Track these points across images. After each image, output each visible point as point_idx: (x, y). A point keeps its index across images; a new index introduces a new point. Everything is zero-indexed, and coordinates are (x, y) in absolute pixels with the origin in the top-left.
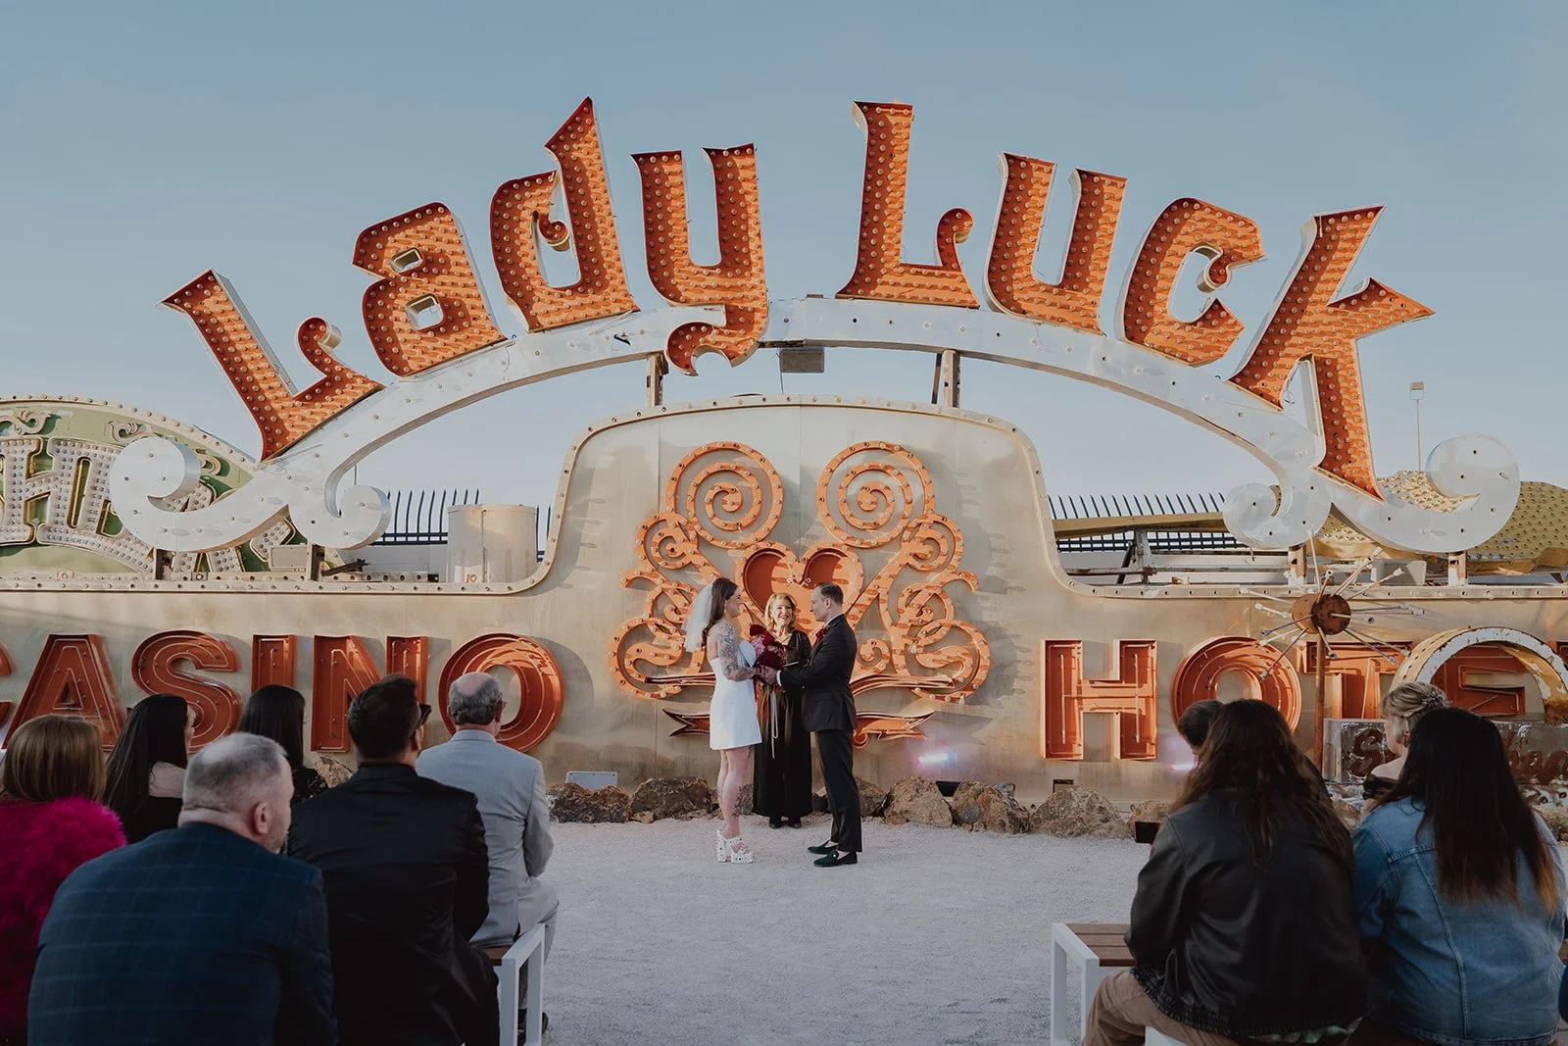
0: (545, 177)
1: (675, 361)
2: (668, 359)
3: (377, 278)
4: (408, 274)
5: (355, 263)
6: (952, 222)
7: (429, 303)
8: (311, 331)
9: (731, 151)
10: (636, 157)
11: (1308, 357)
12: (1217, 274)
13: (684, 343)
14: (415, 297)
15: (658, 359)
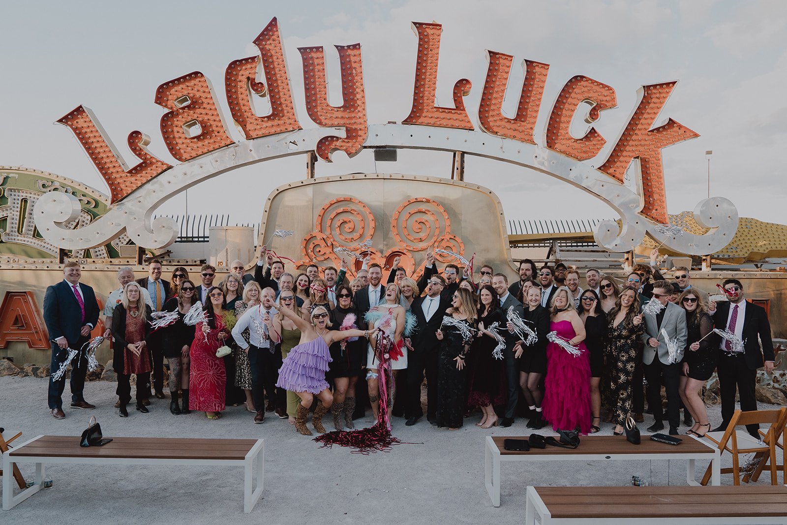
0: (253, 59)
1: (320, 156)
2: (317, 155)
3: (167, 111)
4: (183, 108)
5: (156, 102)
6: (462, 86)
7: (195, 124)
8: (134, 138)
9: (349, 47)
10: (299, 49)
11: (637, 157)
12: (594, 114)
13: (325, 147)
14: (188, 120)
15: (312, 154)
